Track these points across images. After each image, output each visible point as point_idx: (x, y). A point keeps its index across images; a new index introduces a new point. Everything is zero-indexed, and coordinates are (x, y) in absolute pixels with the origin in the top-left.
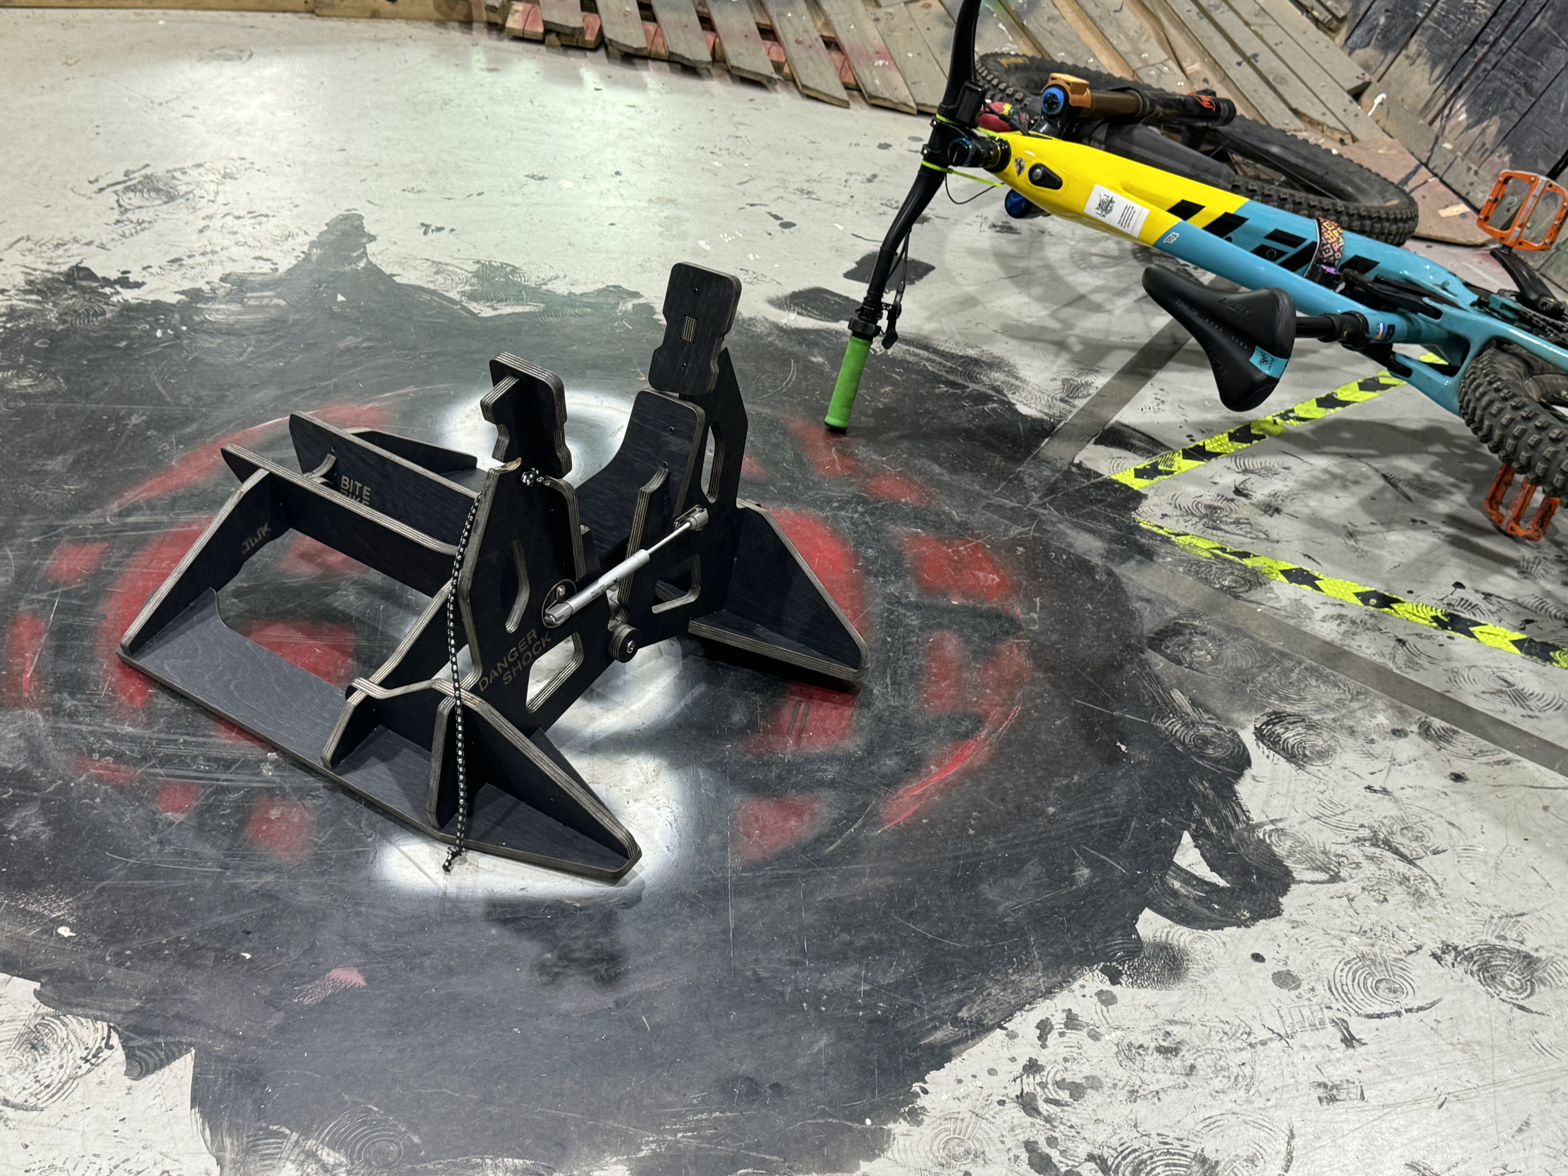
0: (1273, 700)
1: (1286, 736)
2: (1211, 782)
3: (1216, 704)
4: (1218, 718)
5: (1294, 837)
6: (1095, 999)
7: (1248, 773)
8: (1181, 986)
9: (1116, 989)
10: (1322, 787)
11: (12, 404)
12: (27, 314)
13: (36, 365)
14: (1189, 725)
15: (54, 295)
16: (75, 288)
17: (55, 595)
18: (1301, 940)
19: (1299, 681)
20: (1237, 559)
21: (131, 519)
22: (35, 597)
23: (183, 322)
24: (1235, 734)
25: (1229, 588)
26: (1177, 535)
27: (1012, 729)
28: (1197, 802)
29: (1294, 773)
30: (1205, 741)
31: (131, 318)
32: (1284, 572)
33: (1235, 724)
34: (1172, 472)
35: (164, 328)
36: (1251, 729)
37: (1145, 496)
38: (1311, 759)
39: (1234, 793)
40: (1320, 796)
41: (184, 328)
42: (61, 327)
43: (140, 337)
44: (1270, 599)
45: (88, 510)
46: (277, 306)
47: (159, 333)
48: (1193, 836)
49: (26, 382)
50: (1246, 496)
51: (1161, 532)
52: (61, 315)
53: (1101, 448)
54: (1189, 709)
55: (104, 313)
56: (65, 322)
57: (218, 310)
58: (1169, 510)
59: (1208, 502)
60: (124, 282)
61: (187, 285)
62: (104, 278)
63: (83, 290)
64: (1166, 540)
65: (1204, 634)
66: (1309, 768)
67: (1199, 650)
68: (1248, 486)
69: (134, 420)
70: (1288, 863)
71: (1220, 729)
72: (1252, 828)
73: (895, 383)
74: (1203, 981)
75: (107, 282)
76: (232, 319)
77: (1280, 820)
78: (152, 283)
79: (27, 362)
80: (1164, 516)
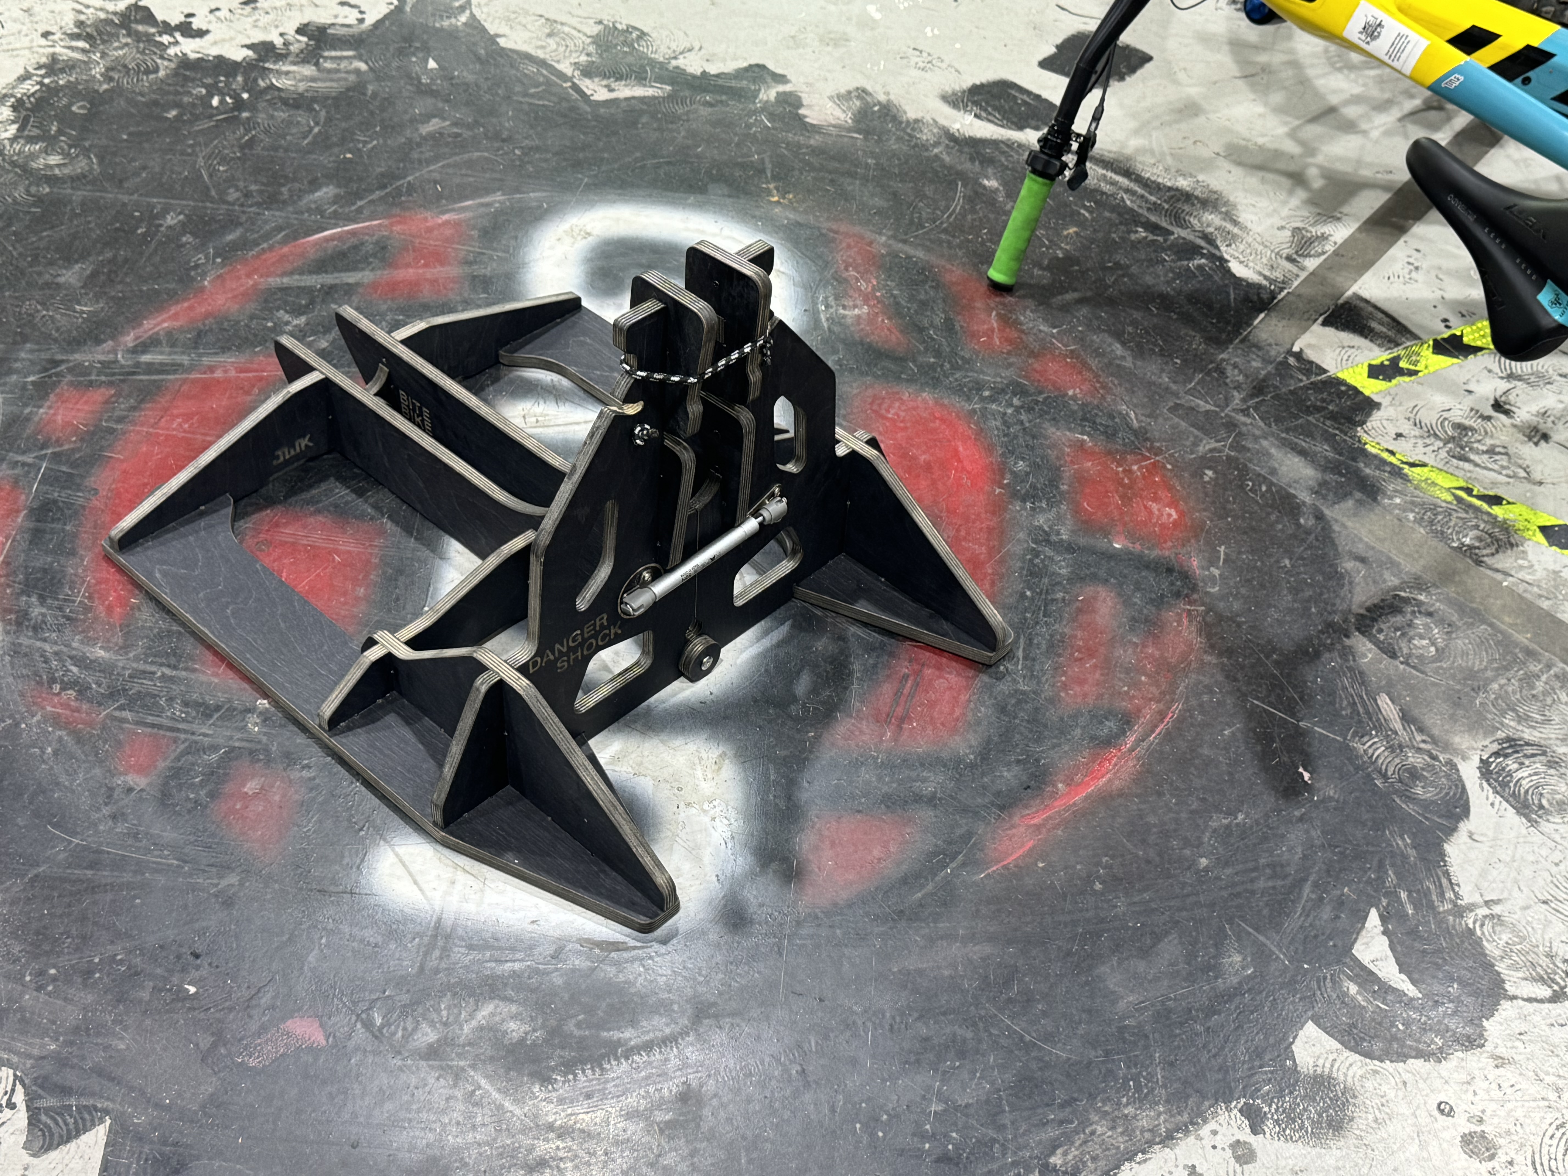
0: (1509, 720)
1: (1519, 775)
2: (1413, 836)
3: (1434, 721)
4: (1435, 741)
5: (1513, 929)
6: (1229, 1152)
7: (1464, 827)
8: (1342, 1143)
9: (1256, 1141)
10: (1557, 856)
11: (33, 190)
12: (70, 66)
13: (69, 136)
14: (1396, 748)
15: (104, 42)
16: (129, 35)
17: (42, 458)
18: (1505, 1085)
19: (1545, 693)
20: (1485, 506)
21: (146, 358)
22: (20, 458)
23: (244, 90)
24: (1453, 766)
25: (1471, 547)
26: (1413, 465)
27: (1168, 736)
28: (1393, 865)
29: (1524, 831)
30: (1414, 774)
31: (186, 79)
32: (1544, 529)
33: (1456, 751)
34: (1416, 373)
35: (222, 94)
36: (1476, 761)
37: (1377, 406)
38: (1548, 812)
39: (1442, 855)
40: (1554, 870)
41: (245, 96)
42: (105, 86)
43: (193, 105)
44: (1521, 567)
45: (98, 342)
46: (357, 71)
47: (215, 102)
48: (1381, 917)
49: (54, 159)
50: (1507, 413)
51: (1392, 459)
52: (108, 69)
53: (1330, 331)
54: (1397, 725)
55: (156, 70)
56: (111, 79)
57: (287, 73)
58: (1406, 428)
59: (1458, 420)
60: (186, 29)
61: (258, 37)
62: (165, 23)
63: (138, 37)
64: (1397, 472)
65: (1430, 614)
66: (1545, 826)
67: (1422, 637)
68: (1512, 398)
69: (171, 220)
70: (1501, 967)
71: (1434, 758)
72: (1460, 911)
73: (1082, 223)
74: (1369, 1139)
75: (167, 28)
76: (302, 87)
77: (1497, 902)
78: (218, 31)
79: (60, 132)
80: (1399, 435)
